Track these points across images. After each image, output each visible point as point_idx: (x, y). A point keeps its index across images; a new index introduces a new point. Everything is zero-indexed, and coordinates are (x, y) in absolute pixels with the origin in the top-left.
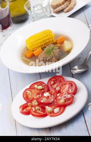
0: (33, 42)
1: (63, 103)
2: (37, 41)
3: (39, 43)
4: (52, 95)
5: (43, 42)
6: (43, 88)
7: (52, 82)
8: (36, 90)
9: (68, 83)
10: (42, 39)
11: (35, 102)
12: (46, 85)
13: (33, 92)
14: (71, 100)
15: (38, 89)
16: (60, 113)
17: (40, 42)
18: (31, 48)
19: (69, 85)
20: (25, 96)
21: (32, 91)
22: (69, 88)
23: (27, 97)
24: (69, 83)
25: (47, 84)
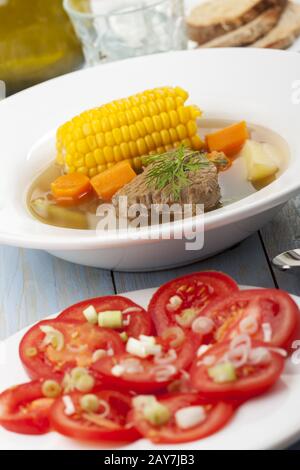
0: (94, 134)
1: (226, 382)
2: (110, 130)
3: (123, 141)
4: (172, 353)
5: (140, 136)
6: (127, 322)
7: (175, 301)
8: (87, 331)
9: (257, 297)
10: (138, 124)
11: (78, 377)
12: (143, 311)
13: (74, 335)
14: (271, 371)
15: (101, 324)
16: (206, 428)
17: (125, 137)
18: (81, 161)
19: (263, 309)
20: (31, 352)
21: (69, 332)
22: (261, 321)
23: (41, 356)
24: (261, 300)
25: (146, 308)
